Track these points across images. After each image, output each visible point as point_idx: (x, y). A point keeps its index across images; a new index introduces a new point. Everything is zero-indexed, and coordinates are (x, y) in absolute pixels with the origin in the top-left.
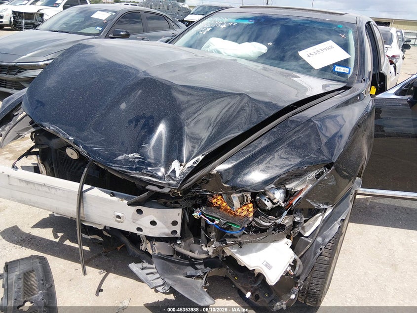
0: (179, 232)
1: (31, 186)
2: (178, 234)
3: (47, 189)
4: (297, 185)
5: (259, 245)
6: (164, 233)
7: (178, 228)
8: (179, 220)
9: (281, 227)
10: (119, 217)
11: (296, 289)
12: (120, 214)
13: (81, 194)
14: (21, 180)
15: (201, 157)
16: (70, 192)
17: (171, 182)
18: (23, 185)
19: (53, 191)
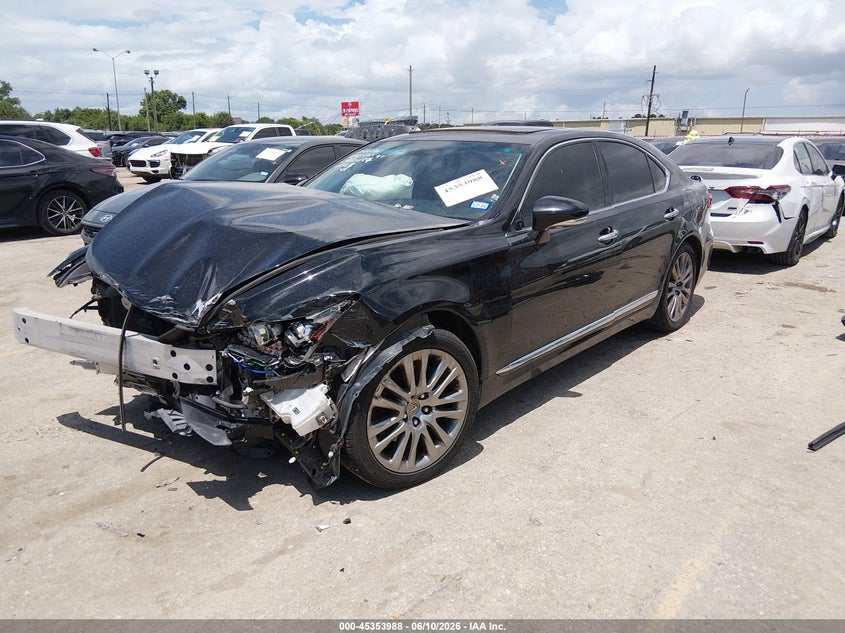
0: (215, 379)
1: (80, 333)
2: (215, 382)
3: (93, 336)
4: (318, 317)
5: (295, 391)
6: (199, 379)
7: (213, 374)
8: (214, 364)
9: (311, 367)
10: (155, 362)
11: (335, 446)
12: (157, 359)
13: (123, 338)
14: (72, 328)
15: (219, 295)
16: (114, 336)
17: (194, 321)
18: (73, 333)
19: (99, 337)
